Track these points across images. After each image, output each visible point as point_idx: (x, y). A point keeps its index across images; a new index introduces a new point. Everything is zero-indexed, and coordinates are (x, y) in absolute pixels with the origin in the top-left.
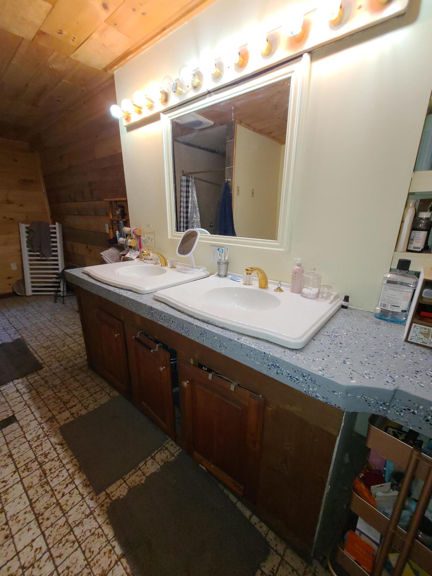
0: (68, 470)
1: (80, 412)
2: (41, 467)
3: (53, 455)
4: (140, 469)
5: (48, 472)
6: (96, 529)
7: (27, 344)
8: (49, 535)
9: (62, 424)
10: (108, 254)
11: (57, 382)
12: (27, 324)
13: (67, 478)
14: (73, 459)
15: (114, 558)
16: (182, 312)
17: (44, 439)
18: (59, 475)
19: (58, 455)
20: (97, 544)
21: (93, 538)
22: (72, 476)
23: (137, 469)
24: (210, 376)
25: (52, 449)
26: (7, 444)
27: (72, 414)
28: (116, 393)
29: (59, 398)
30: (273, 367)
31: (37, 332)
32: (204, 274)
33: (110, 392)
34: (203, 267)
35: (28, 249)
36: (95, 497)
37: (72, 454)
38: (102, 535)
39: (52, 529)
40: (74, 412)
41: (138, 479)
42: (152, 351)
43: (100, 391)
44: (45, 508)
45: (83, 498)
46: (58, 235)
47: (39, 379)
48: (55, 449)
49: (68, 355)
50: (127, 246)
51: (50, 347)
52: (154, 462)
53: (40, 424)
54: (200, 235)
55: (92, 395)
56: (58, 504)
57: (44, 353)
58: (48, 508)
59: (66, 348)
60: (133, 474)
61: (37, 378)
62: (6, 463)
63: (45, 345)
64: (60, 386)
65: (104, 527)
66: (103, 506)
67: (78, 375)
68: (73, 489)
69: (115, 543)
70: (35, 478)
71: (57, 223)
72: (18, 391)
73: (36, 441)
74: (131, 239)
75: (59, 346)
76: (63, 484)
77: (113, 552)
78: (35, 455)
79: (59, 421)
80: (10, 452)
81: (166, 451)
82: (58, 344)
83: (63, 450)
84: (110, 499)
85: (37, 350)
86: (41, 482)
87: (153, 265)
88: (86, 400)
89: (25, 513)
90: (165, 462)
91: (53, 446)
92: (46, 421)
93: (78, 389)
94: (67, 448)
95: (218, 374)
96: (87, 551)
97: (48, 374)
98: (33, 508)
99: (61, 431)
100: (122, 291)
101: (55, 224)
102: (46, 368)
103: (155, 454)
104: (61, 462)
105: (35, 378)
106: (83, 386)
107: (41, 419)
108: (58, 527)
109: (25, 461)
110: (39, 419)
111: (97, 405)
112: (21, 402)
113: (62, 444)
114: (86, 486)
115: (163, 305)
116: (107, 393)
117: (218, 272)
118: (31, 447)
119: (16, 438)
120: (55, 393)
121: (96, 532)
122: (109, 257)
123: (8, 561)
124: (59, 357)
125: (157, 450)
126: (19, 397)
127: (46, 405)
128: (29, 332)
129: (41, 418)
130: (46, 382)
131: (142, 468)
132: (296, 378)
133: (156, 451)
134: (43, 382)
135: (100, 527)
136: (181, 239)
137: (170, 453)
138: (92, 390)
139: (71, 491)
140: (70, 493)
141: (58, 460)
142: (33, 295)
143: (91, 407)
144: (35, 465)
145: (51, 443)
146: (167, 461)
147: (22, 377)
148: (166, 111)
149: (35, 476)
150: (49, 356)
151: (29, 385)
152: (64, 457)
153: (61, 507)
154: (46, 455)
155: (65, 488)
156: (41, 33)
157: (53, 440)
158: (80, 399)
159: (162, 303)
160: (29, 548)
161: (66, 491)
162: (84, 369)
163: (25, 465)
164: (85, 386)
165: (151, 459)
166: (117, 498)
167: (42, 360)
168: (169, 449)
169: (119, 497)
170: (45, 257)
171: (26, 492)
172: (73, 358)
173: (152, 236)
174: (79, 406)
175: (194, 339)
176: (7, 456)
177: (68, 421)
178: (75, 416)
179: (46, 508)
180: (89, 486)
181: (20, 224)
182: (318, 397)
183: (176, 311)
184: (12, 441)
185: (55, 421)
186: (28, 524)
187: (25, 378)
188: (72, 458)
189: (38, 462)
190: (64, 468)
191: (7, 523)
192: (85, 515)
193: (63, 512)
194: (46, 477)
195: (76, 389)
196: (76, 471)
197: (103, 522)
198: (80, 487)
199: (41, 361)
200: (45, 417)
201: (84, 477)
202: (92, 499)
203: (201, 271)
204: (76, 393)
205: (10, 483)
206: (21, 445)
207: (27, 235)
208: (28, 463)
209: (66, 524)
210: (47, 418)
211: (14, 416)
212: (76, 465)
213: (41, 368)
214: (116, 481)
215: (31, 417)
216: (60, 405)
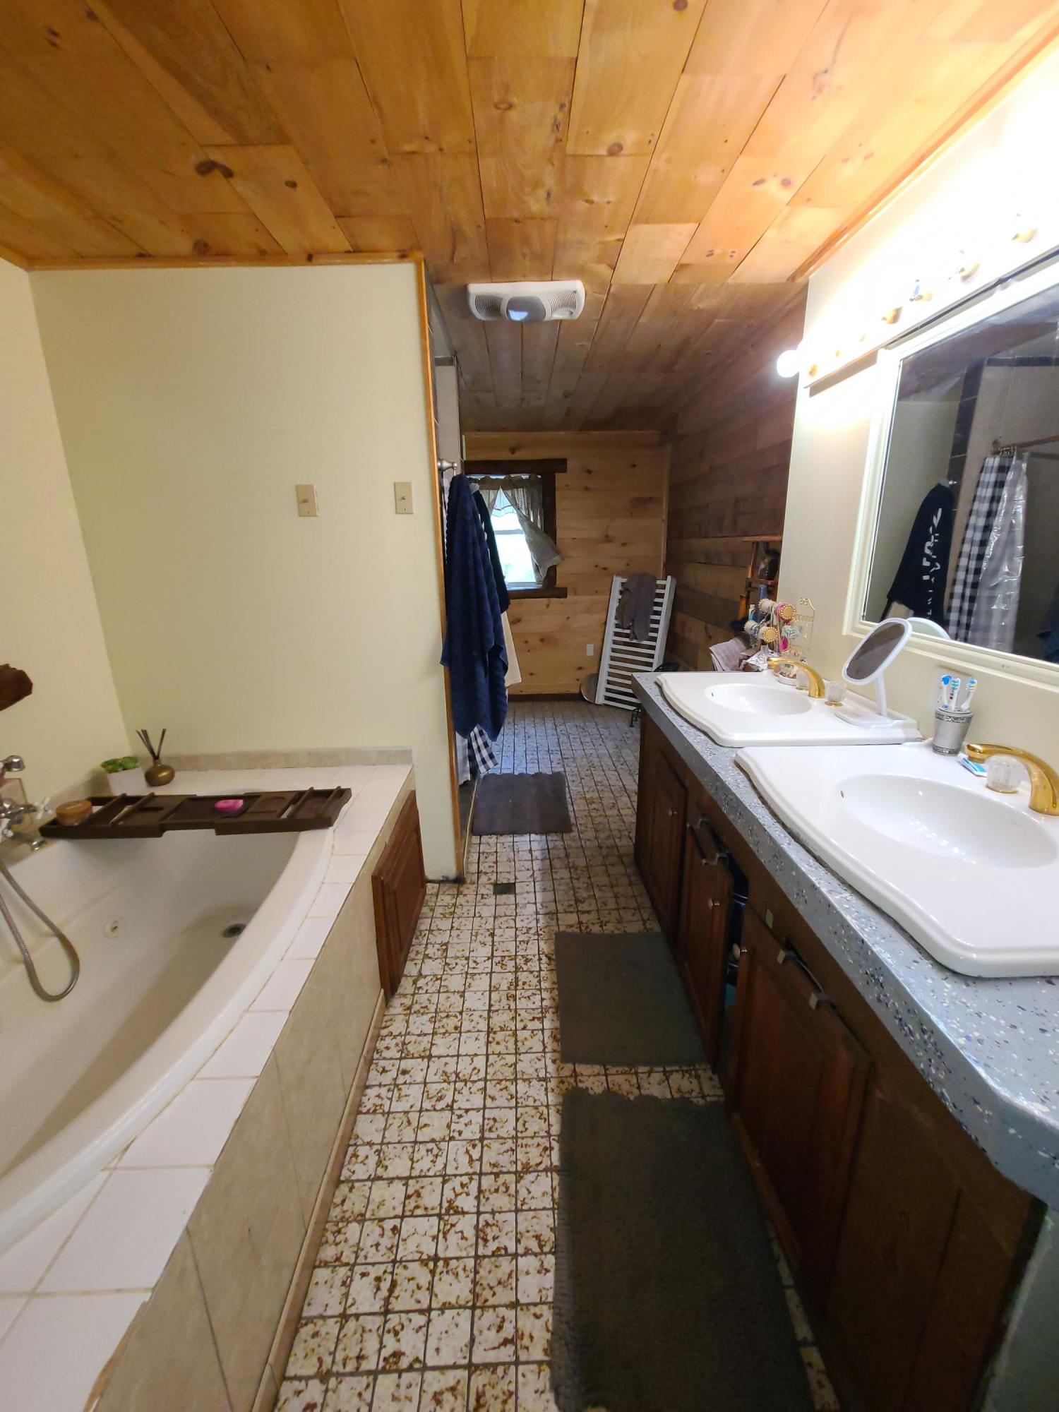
0: (542, 1000)
1: (591, 927)
2: (516, 972)
3: (534, 966)
4: (636, 1073)
5: (520, 983)
6: (542, 1105)
7: (567, 785)
8: (492, 1064)
9: (562, 928)
10: (724, 652)
11: (581, 862)
12: (579, 752)
13: (537, 1009)
14: (553, 988)
15: (546, 1162)
16: (764, 802)
17: (533, 937)
18: (531, 998)
19: (541, 970)
20: (535, 1125)
21: (533, 1112)
22: (544, 1010)
23: (633, 1071)
24: (781, 956)
25: (537, 957)
26: (495, 917)
27: (580, 923)
28: (657, 928)
29: (573, 889)
30: (873, 981)
31: (585, 770)
32: (899, 734)
33: (648, 919)
34: (903, 716)
35: (616, 622)
36: (558, 1062)
37: (556, 981)
38: (545, 1120)
39: (498, 1059)
40: (584, 922)
41: (625, 1088)
42: (704, 861)
43: (635, 909)
44: (501, 1027)
45: (544, 1051)
46: (666, 601)
47: (560, 847)
48: (540, 959)
49: (613, 826)
50: (755, 640)
51: (593, 802)
52: (664, 1082)
53: (537, 913)
54: (913, 635)
55: (617, 909)
56: (515, 1034)
57: (582, 808)
58: (504, 1030)
59: (615, 812)
60: (622, 1073)
61: (560, 843)
62: (485, 940)
63: (588, 796)
64: (582, 870)
65: (552, 1111)
66: (562, 1082)
67: (613, 865)
68: (538, 1030)
69: (555, 1145)
70: (505, 981)
71: (669, 578)
72: (531, 851)
73: (524, 934)
74: (768, 626)
75: (605, 804)
76: (531, 1014)
77: (548, 1152)
78: (516, 952)
79: (560, 922)
80: (494, 929)
81: (695, 1081)
82: (605, 802)
83: (549, 967)
84: (576, 1081)
85: (575, 799)
86: (509, 991)
87: (793, 690)
88: (607, 912)
89: (481, 1016)
90: (682, 1098)
91: (539, 954)
92: (546, 914)
93: (604, 888)
94: (554, 968)
95: (803, 962)
96: (521, 1122)
97: (574, 845)
98: (489, 1017)
99: (556, 938)
100: (693, 730)
101: (666, 580)
102: (575, 834)
103: (672, 1071)
104: (540, 982)
105: (556, 843)
106: (612, 886)
107: (541, 907)
108: (503, 1062)
109: (503, 951)
110: (539, 906)
111: (618, 930)
112: (528, 870)
113: (549, 958)
114: (554, 1038)
115: (742, 776)
116: (643, 919)
117: (932, 739)
118: (516, 938)
119: (506, 916)
120: (571, 878)
121: (541, 1109)
122: (723, 658)
123: (448, 1056)
124: (599, 824)
125: (680, 1067)
126: (528, 861)
127: (554, 890)
128: (577, 766)
129: (542, 905)
130: (567, 856)
131: (640, 1075)
132: (909, 1029)
133: (677, 1068)
134: (562, 854)
135: (547, 1106)
136: (865, 638)
137: (701, 1089)
138: (622, 901)
139: (535, 1030)
140: (532, 1032)
141: (537, 977)
142: (605, 705)
143: (609, 928)
144: (510, 965)
145: (539, 948)
146: (688, 1098)
147: (541, 833)
148: (892, 342)
149: (506, 979)
150: (586, 816)
151: (545, 850)
152: (545, 978)
153: (516, 1041)
154: (527, 961)
155: (530, 1020)
156: (681, 268)
157: (542, 944)
158: (599, 905)
159: (742, 774)
160: (468, 1059)
161: (531, 1025)
162: (626, 860)
163: (502, 957)
164: (615, 889)
165: (662, 1074)
166: (584, 1087)
167: (576, 818)
168: (702, 1080)
169: (587, 1088)
170: (636, 639)
171: (490, 991)
172: (616, 833)
173: (807, 625)
174: (593, 916)
175: (764, 862)
176: (489, 933)
177: (569, 930)
178: (583, 928)
179: (502, 1029)
180: (557, 1041)
181: (615, 578)
182: (945, 1100)
183: (756, 796)
184: (501, 917)
185: (555, 920)
186: (478, 1031)
187: (544, 837)
188: (554, 986)
189: (516, 963)
190: (539, 992)
191: (461, 1013)
192: (538, 1076)
193: (516, 1049)
194: (516, 990)
195: (600, 887)
196: (551, 1007)
197: (553, 1104)
198: (547, 1033)
199: (573, 820)
200: (547, 907)
201: (557, 1024)
202: (554, 1062)
203: (897, 726)
204: (598, 894)
205: (480, 969)
206: (507, 927)
207: (620, 597)
208: (505, 957)
209: (513, 1066)
210: (548, 910)
211: (514, 884)
212: (554, 999)
213: (570, 831)
214: (595, 1064)
215: (531, 897)
216: (570, 900)
